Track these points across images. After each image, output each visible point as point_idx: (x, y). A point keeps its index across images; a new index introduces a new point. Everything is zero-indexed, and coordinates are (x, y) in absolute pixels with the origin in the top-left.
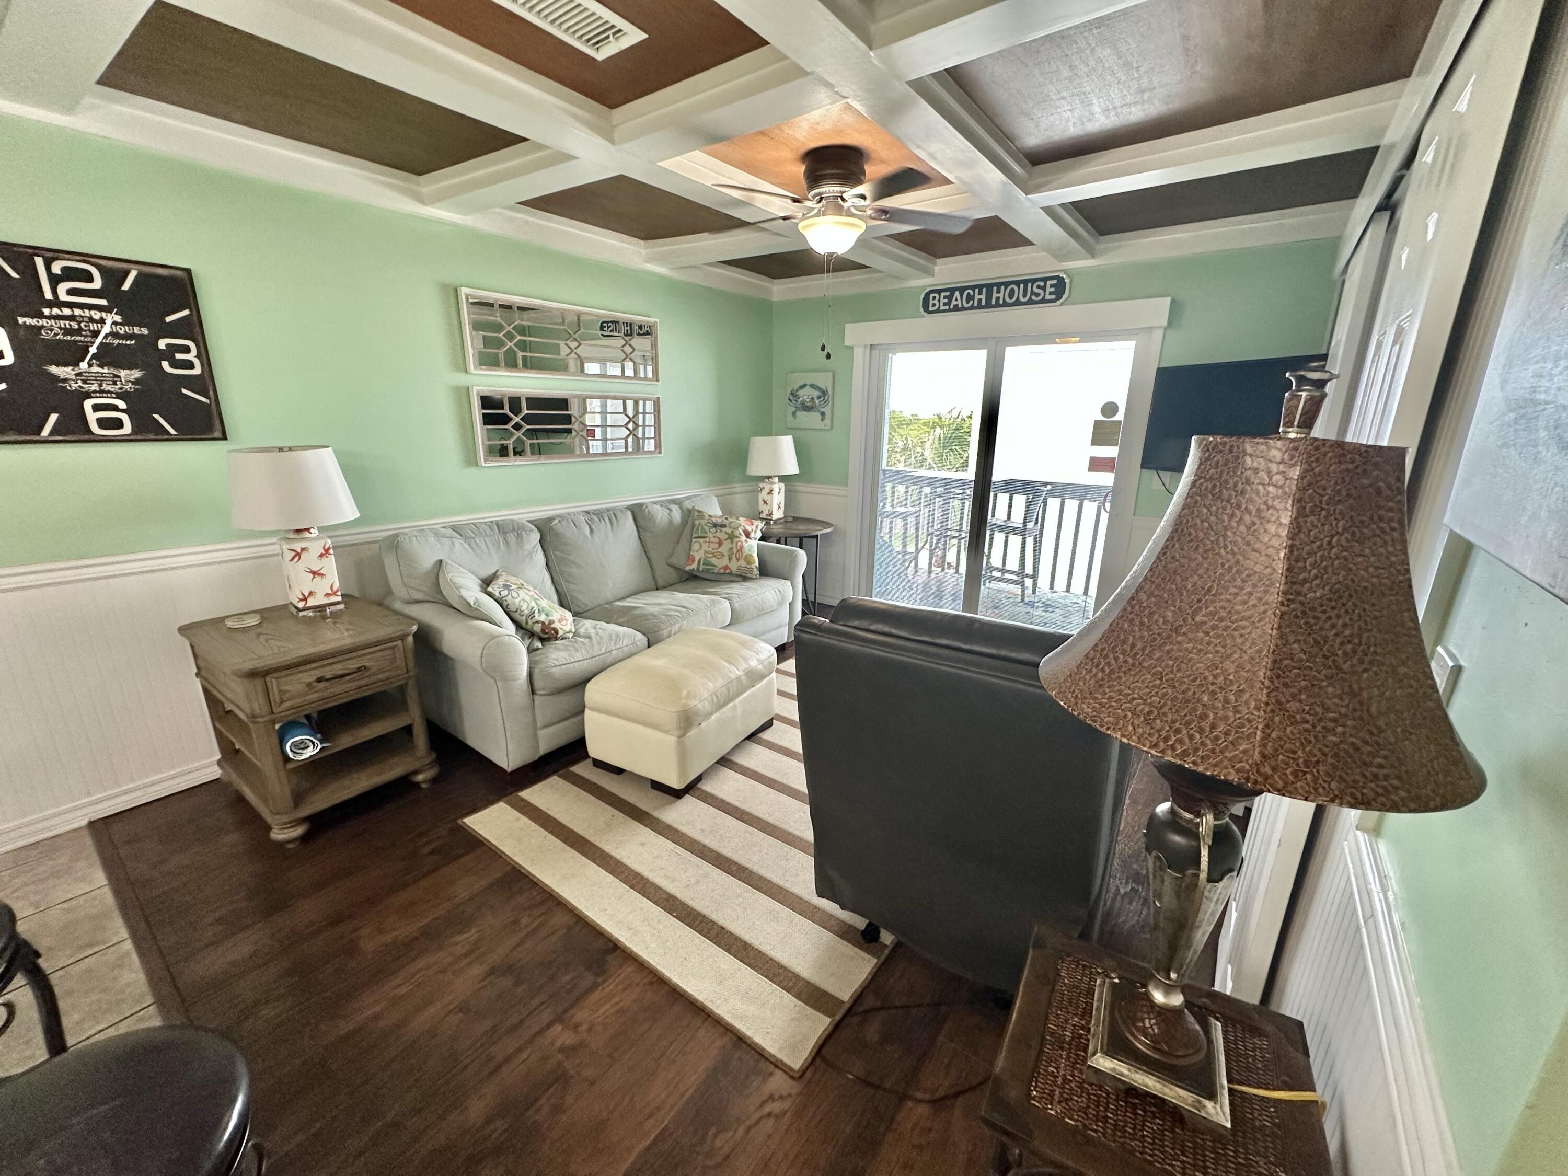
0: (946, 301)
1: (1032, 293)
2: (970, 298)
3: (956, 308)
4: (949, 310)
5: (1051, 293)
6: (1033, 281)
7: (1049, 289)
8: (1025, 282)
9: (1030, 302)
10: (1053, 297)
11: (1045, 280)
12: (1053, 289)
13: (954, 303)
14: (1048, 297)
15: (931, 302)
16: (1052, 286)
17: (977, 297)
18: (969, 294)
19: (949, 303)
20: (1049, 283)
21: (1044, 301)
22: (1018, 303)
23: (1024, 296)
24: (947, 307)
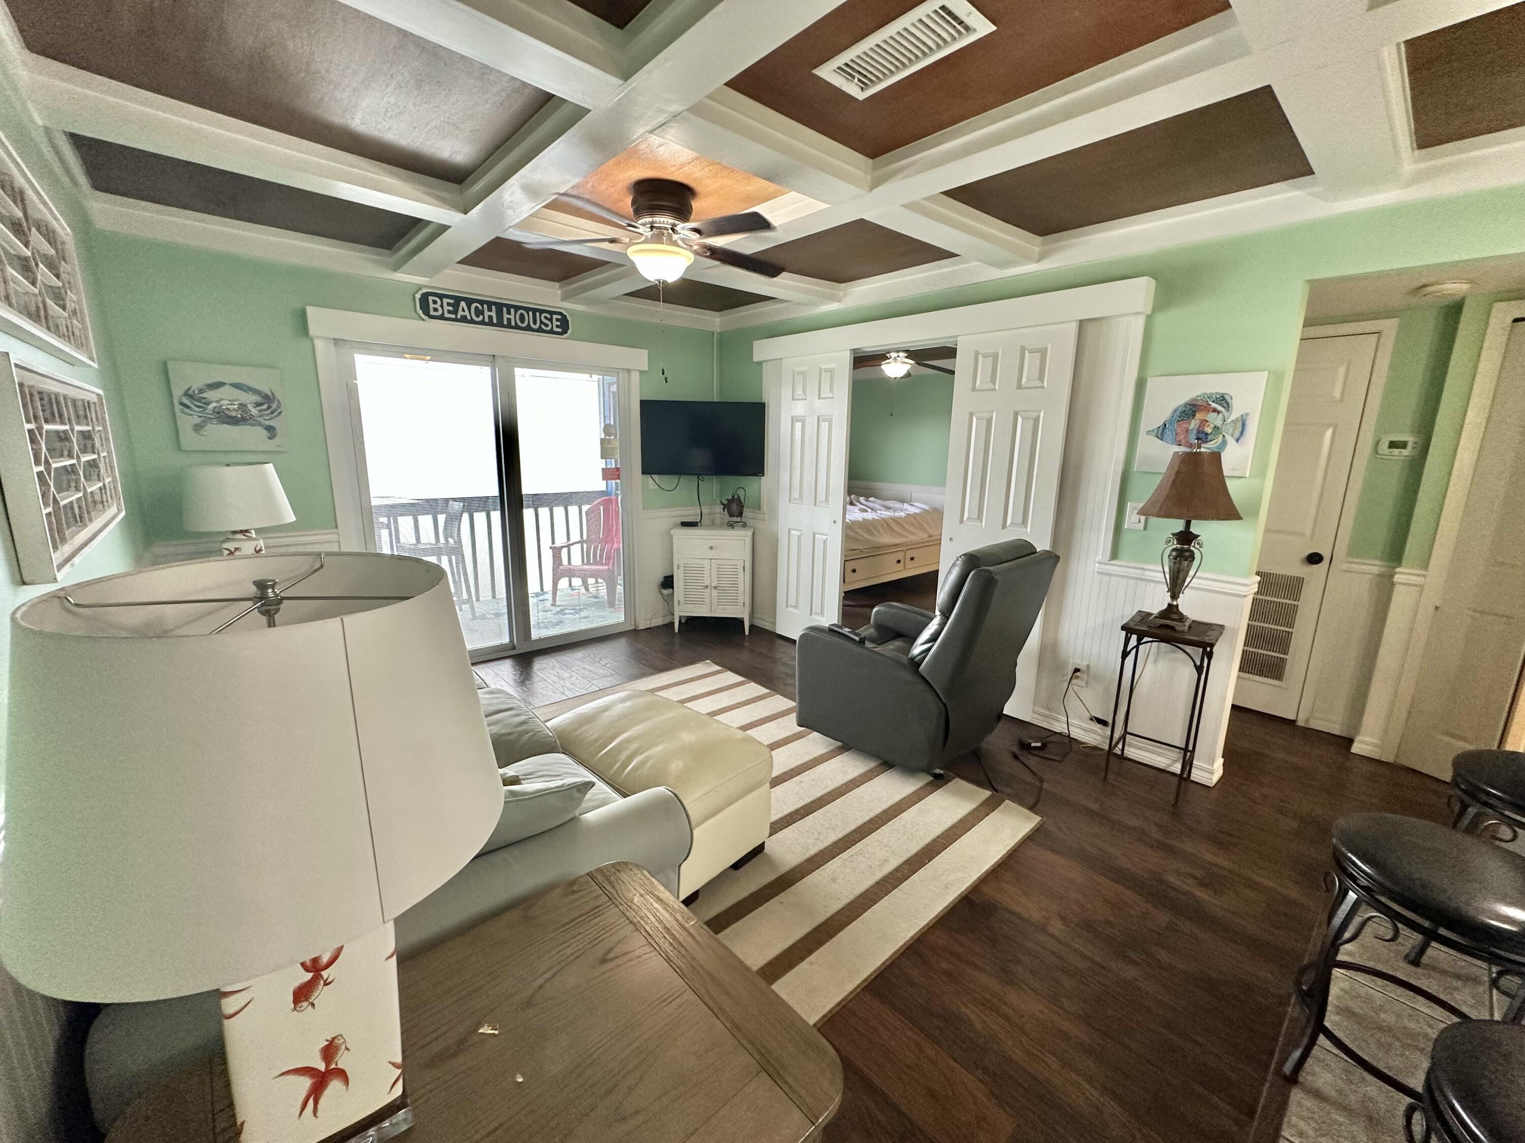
0: (451, 308)
1: (541, 322)
2: (479, 312)
3: (464, 320)
4: (456, 320)
5: (557, 326)
6: (542, 312)
7: (555, 323)
8: (535, 311)
9: (540, 330)
10: (560, 330)
11: (552, 313)
12: (559, 323)
13: (460, 313)
14: (556, 329)
15: (432, 306)
16: (557, 320)
17: (487, 313)
18: (476, 307)
19: (455, 312)
20: (555, 317)
21: (551, 332)
22: (528, 328)
23: (535, 323)
24: (454, 316)
